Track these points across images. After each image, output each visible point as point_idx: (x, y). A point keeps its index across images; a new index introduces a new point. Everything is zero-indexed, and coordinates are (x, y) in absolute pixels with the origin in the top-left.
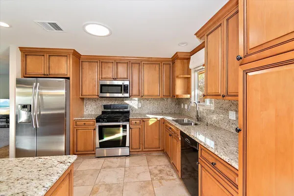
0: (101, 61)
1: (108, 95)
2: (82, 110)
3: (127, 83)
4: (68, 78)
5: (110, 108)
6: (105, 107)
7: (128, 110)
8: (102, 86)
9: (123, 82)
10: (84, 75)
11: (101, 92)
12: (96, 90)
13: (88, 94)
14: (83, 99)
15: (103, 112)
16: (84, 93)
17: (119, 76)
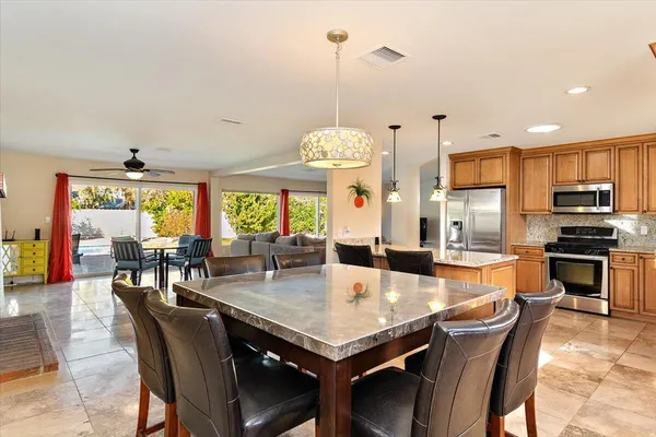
0: (556, 153)
1: (580, 209)
2: (523, 235)
3: (606, 187)
4: (504, 187)
5: (574, 233)
6: (565, 230)
7: (614, 237)
8: (556, 194)
9: (599, 186)
10: (527, 179)
11: (555, 205)
12: (547, 202)
13: (532, 208)
14: (524, 216)
15: (559, 239)
16: (526, 207)
17: (590, 177)
